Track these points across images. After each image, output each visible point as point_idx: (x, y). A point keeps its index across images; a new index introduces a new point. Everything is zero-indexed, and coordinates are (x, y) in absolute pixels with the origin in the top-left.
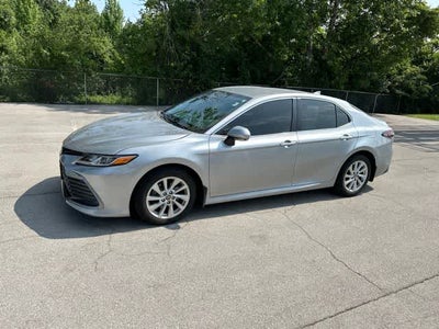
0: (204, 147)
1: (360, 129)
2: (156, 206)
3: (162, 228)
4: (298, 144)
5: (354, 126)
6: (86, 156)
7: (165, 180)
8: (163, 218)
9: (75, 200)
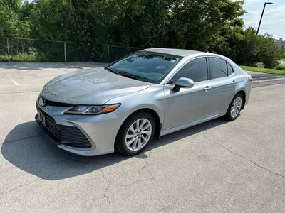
0: (162, 95)
2: (131, 142)
8: (136, 150)
9: (65, 144)
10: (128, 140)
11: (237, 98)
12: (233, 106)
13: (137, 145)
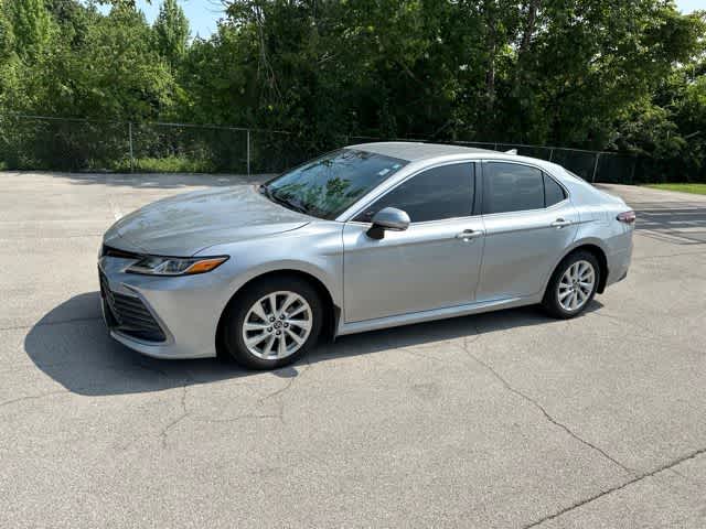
0: (335, 243)
1: (583, 209)
2: (257, 339)
3: (268, 375)
4: (485, 235)
5: (571, 204)
6: (144, 260)
7: (273, 297)
8: (270, 358)
9: (126, 332)
10: (251, 334)
11: (577, 264)
12: (565, 281)
13: (275, 348)
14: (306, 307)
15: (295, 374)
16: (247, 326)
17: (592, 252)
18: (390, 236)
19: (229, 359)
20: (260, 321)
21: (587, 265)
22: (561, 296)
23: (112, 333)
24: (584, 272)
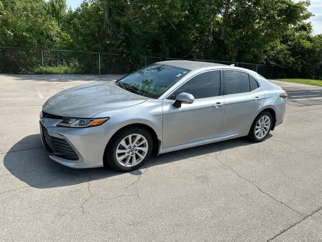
0: (159, 110)
1: (266, 92)
2: (122, 157)
3: (128, 174)
4: (226, 105)
5: (262, 90)
6: (66, 120)
7: (130, 137)
8: (129, 166)
9: (55, 155)
10: (120, 155)
11: (263, 117)
12: (258, 125)
13: (131, 161)
14: (145, 141)
15: (141, 173)
16: (118, 151)
17: (270, 112)
18: (184, 106)
19: (110, 167)
20: (123, 148)
21: (268, 117)
22: (256, 132)
23: (50, 157)
24: (266, 121)
